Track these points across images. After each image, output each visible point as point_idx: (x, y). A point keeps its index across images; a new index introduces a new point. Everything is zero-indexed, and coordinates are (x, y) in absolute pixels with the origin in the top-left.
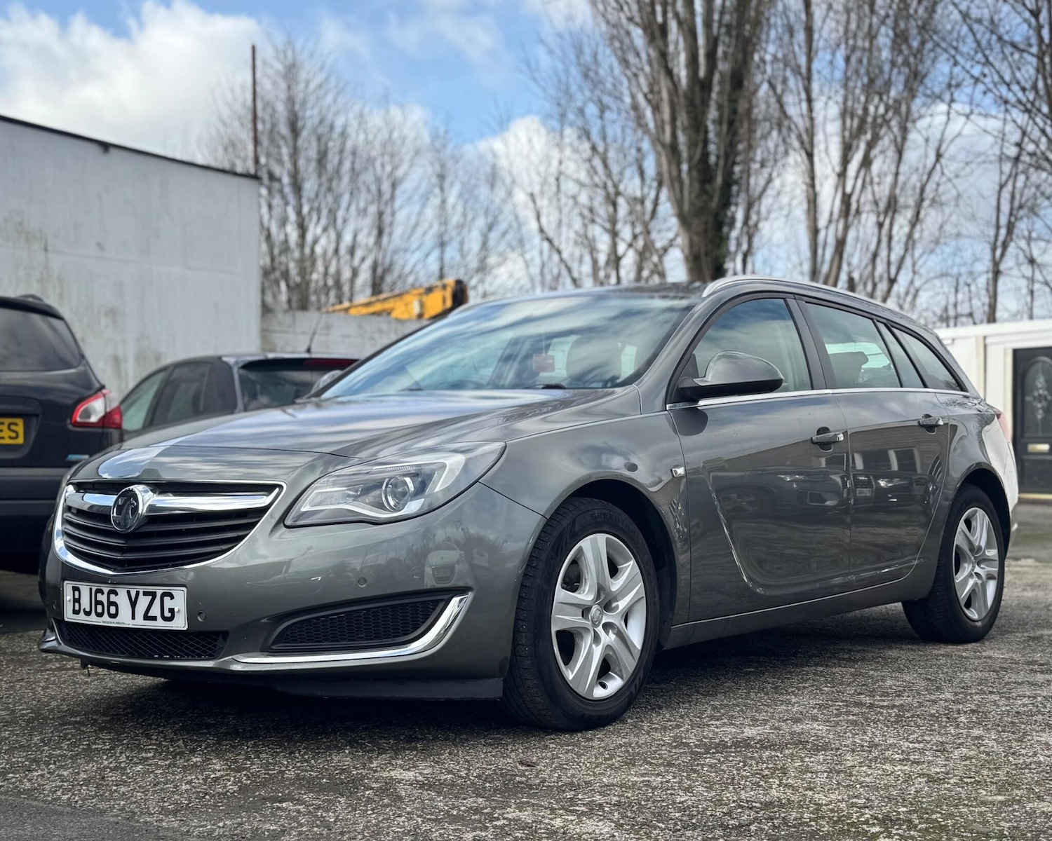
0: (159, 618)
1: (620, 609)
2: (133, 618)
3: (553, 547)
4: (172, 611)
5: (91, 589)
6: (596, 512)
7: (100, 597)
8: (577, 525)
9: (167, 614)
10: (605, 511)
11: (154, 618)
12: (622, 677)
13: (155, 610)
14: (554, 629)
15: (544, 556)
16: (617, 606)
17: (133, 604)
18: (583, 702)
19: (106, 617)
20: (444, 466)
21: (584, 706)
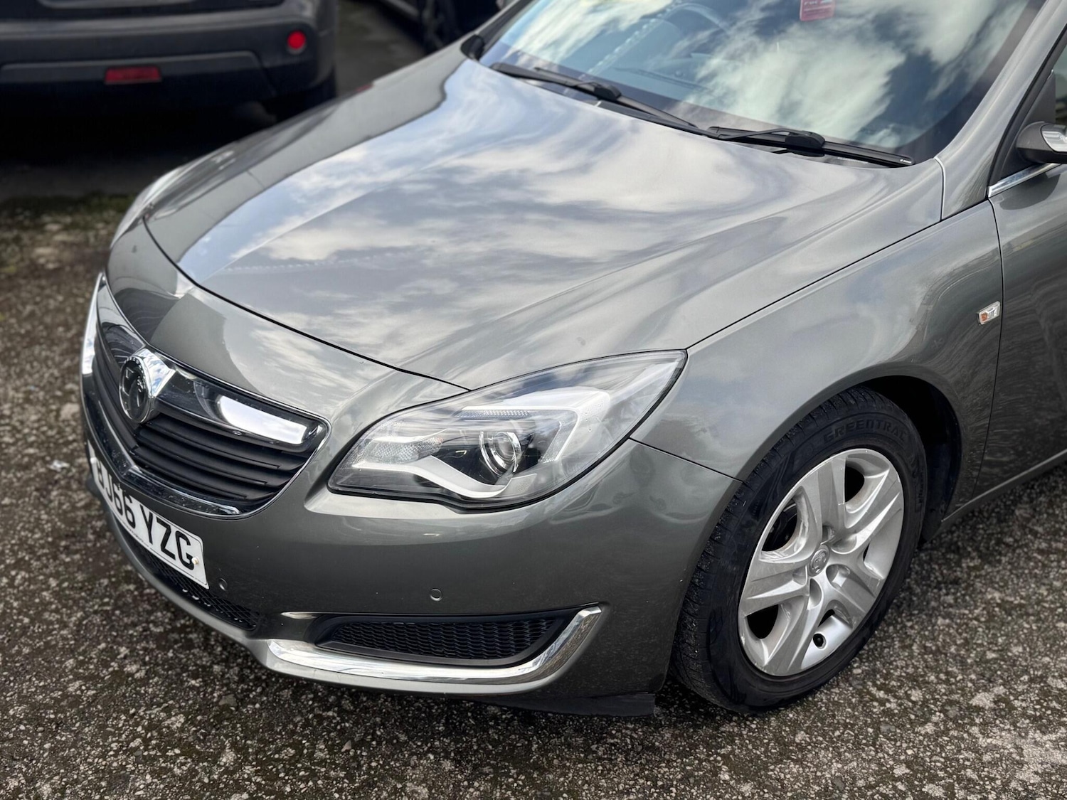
0: (177, 558)
1: (857, 546)
2: (151, 541)
3: (751, 509)
4: (190, 558)
5: (108, 473)
6: (834, 428)
7: (117, 490)
8: (797, 462)
9: (186, 559)
10: (850, 420)
11: (172, 556)
12: (850, 625)
13: (172, 546)
14: (743, 615)
15: (733, 525)
16: (854, 542)
17: (149, 525)
18: (781, 684)
19: (125, 518)
20: (573, 415)
21: (782, 689)
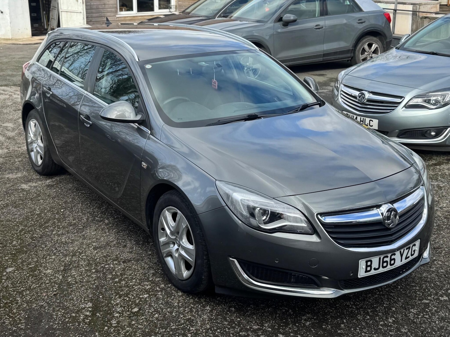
0: (410, 256)
2: (401, 261)
4: (414, 251)
5: (380, 258)
7: (385, 259)
9: (413, 253)
11: (409, 257)
13: (409, 254)
17: (402, 255)
19: (389, 266)
